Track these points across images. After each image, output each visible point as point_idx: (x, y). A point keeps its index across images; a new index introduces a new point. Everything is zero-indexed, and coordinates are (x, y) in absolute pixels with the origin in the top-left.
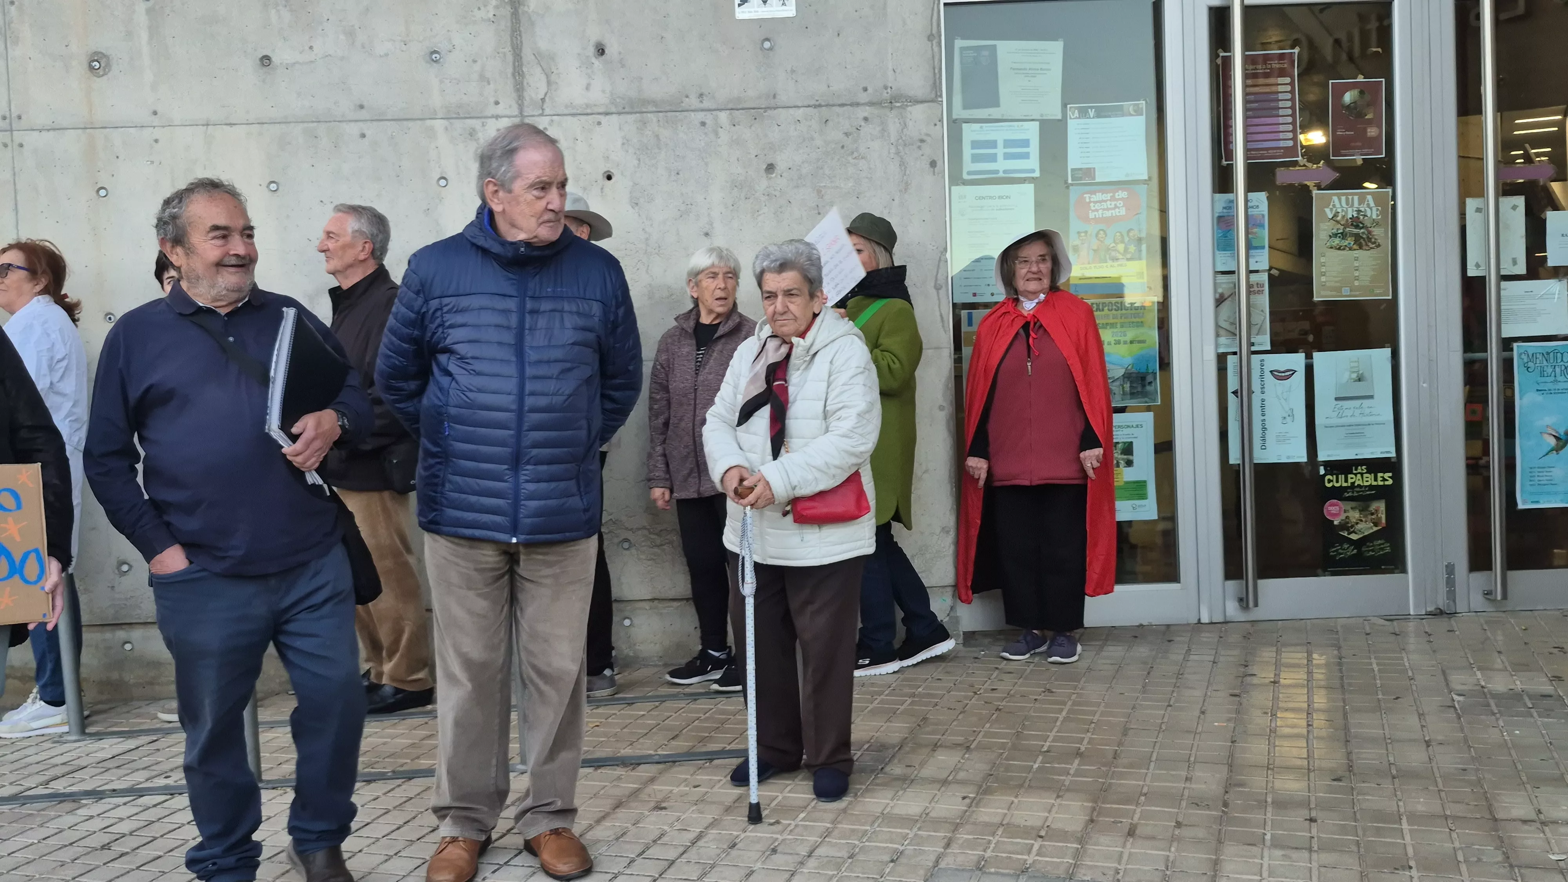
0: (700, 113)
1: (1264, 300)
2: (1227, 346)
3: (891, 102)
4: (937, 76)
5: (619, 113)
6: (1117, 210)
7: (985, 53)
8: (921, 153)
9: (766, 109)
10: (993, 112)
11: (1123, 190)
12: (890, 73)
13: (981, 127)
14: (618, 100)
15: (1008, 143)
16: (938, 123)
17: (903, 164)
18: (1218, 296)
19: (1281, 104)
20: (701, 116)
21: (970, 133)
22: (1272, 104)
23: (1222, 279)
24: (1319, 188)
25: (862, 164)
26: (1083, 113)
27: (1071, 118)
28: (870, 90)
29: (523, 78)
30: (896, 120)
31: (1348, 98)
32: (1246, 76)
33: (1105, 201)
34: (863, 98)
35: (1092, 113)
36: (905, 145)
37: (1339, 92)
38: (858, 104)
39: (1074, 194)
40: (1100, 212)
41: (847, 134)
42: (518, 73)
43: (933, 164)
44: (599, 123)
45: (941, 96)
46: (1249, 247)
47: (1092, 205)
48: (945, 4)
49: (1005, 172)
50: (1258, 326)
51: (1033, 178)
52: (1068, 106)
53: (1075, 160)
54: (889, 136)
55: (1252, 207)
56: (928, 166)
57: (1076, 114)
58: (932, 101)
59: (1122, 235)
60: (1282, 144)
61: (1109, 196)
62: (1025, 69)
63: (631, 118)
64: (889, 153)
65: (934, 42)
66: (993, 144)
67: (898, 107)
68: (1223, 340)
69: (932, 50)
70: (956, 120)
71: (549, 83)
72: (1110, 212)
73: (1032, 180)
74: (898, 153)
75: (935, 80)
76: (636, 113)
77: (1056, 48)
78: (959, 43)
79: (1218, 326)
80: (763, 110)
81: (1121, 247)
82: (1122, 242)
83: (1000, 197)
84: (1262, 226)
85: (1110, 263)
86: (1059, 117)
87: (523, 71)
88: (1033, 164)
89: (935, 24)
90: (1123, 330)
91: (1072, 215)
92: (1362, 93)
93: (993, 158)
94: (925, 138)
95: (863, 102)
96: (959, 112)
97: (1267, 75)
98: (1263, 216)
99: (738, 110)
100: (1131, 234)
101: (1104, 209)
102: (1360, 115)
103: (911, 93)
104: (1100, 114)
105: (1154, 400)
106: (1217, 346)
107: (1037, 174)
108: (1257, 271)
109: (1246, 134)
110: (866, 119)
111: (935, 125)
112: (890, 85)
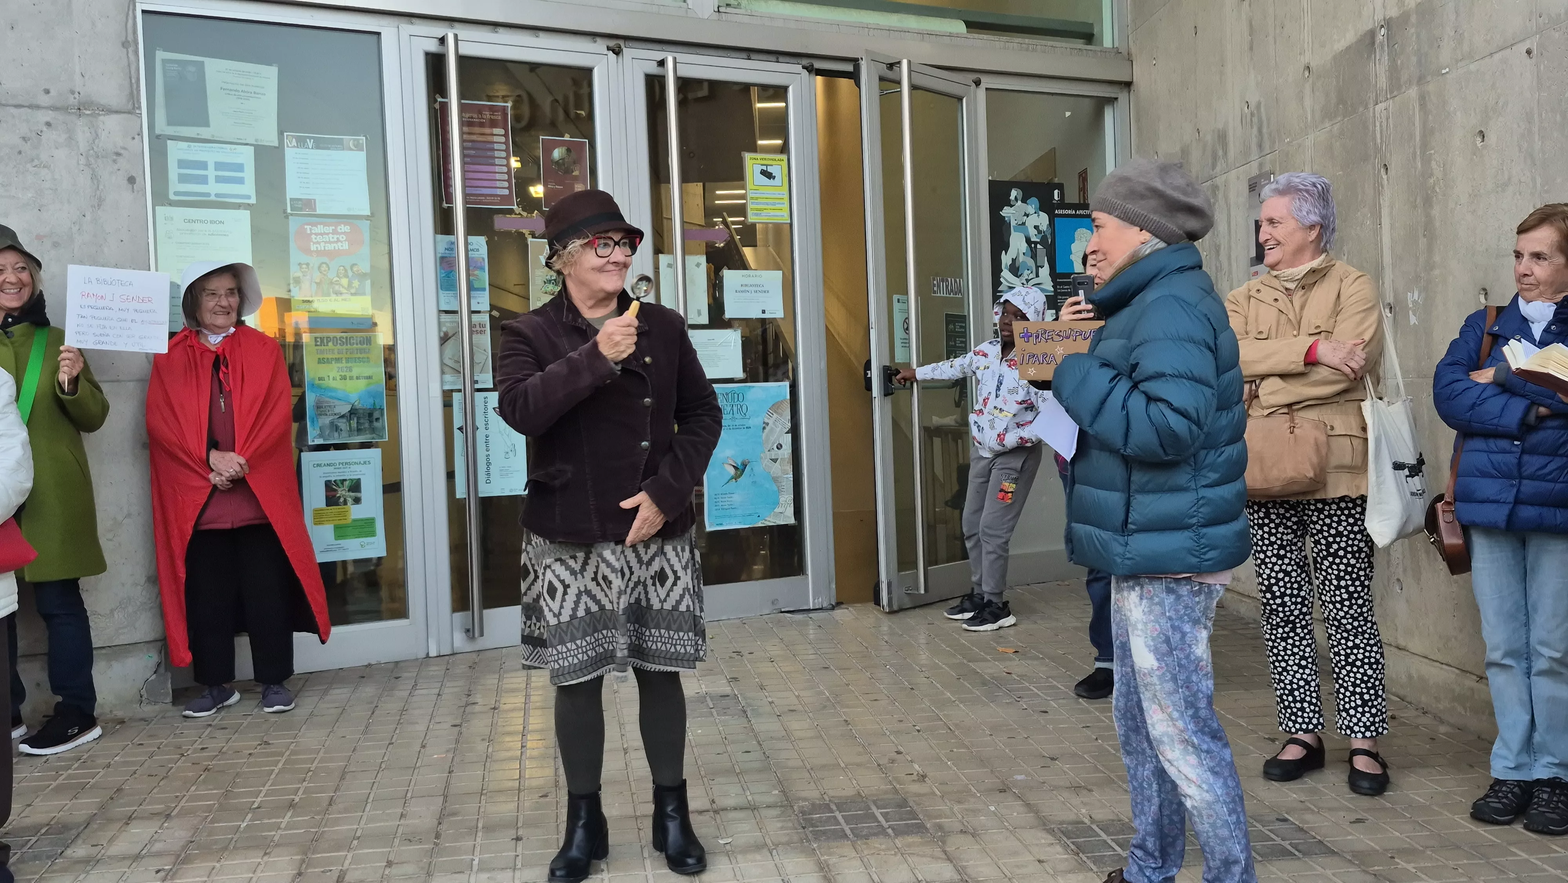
1: (485, 341)
2: (454, 383)
3: (79, 109)
4: (135, 86)
6: (340, 244)
7: (192, 69)
8: (116, 167)
10: (204, 132)
11: (345, 224)
12: (77, 77)
13: (189, 146)
15: (219, 166)
16: (136, 137)
17: (94, 177)
18: (442, 334)
19: (497, 154)
21: (176, 151)
22: (489, 153)
23: (445, 318)
24: (534, 237)
25: (44, 172)
26: (301, 142)
27: (288, 146)
28: (53, 93)
30: (86, 129)
31: (557, 154)
32: (462, 123)
33: (328, 234)
34: (44, 100)
35: (310, 143)
36: (98, 157)
37: (549, 148)
38: (38, 107)
39: (294, 224)
40: (322, 244)
41: (24, 138)
43: (132, 180)
45: (140, 108)
46: (470, 288)
47: (313, 236)
48: (144, 12)
49: (217, 195)
50: (481, 365)
51: (249, 204)
52: (285, 134)
53: (293, 190)
54: (78, 147)
55: (473, 250)
56: (126, 182)
57: (294, 143)
58: (129, 113)
59: (346, 271)
60: (499, 192)
61: (331, 229)
62: (236, 91)
64: (78, 164)
65: (130, 50)
66: (203, 165)
67: (88, 115)
68: (448, 377)
69: (128, 57)
70: (160, 135)
72: (333, 245)
73: (248, 206)
74: (88, 165)
75: (132, 91)
77: (272, 72)
78: (161, 55)
79: (442, 364)
81: (345, 282)
82: (346, 276)
83: (211, 222)
84: (482, 269)
85: (334, 297)
86: (276, 144)
88: (248, 189)
89: (130, 31)
90: (349, 365)
91: (292, 245)
92: (569, 150)
93: (204, 180)
94: (122, 152)
95: (43, 104)
96: (162, 127)
97: (482, 125)
98: (483, 259)
100: (355, 269)
101: (326, 242)
102: (568, 171)
103: (103, 101)
104: (319, 145)
105: (382, 437)
106: (442, 382)
107: (253, 201)
108: (479, 312)
109: (464, 179)
110: (48, 124)
111: (134, 138)
112: (77, 90)
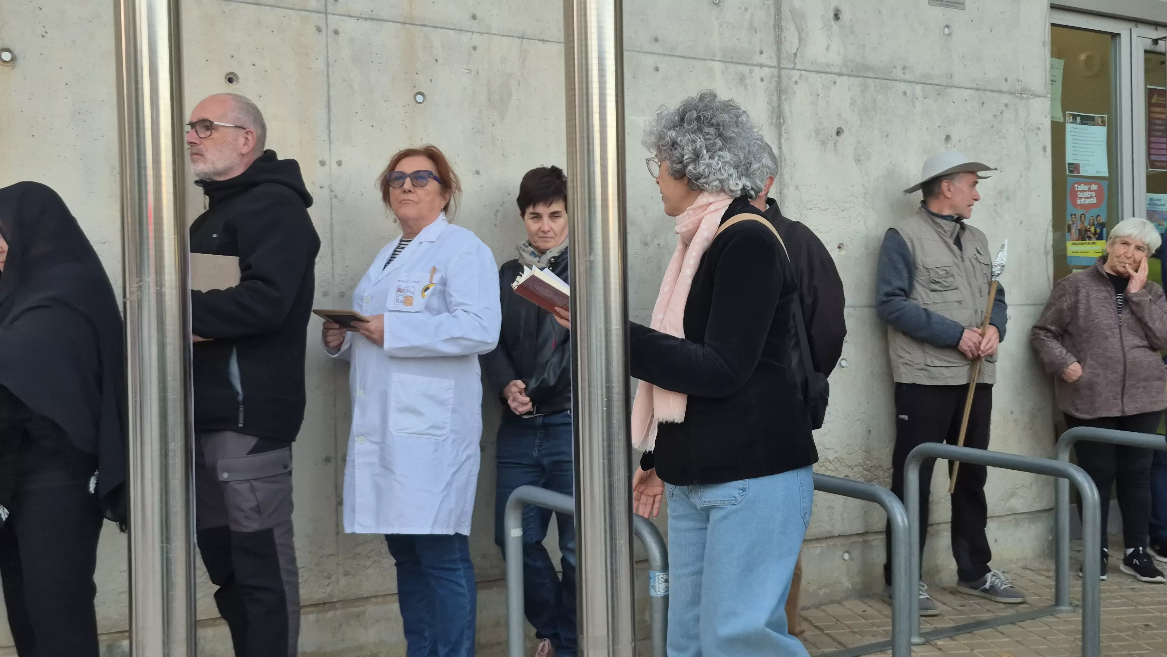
0: (903, 83)
3: (1021, 94)
5: (849, 76)
6: (1092, 199)
8: (1038, 138)
9: (946, 86)
11: (1095, 184)
12: (1021, 70)
14: (849, 64)
16: (1048, 115)
20: (903, 86)
27: (1067, 123)
28: (1009, 81)
29: (781, 32)
30: (1024, 109)
34: (1005, 87)
36: (1029, 131)
38: (1001, 92)
40: (1083, 199)
41: (994, 115)
42: (778, 27)
43: (1044, 149)
44: (835, 83)
45: (1049, 93)
47: (1079, 193)
54: (1019, 122)
56: (1042, 150)
58: (1044, 97)
59: (1094, 220)
61: (1087, 187)
63: (857, 81)
65: (1046, 48)
67: (1025, 98)
69: (1045, 54)
71: (800, 40)
74: (1025, 137)
75: (1046, 80)
76: (860, 77)
77: (1061, 64)
80: (944, 87)
81: (1093, 229)
82: (1094, 225)
85: (1087, 241)
87: (781, 25)
89: (1046, 34)
94: (1040, 126)
95: (1005, 90)
99: (928, 84)
103: (1033, 88)
104: (1084, 121)
110: (1006, 105)
111: (1046, 117)
112: (1021, 79)
